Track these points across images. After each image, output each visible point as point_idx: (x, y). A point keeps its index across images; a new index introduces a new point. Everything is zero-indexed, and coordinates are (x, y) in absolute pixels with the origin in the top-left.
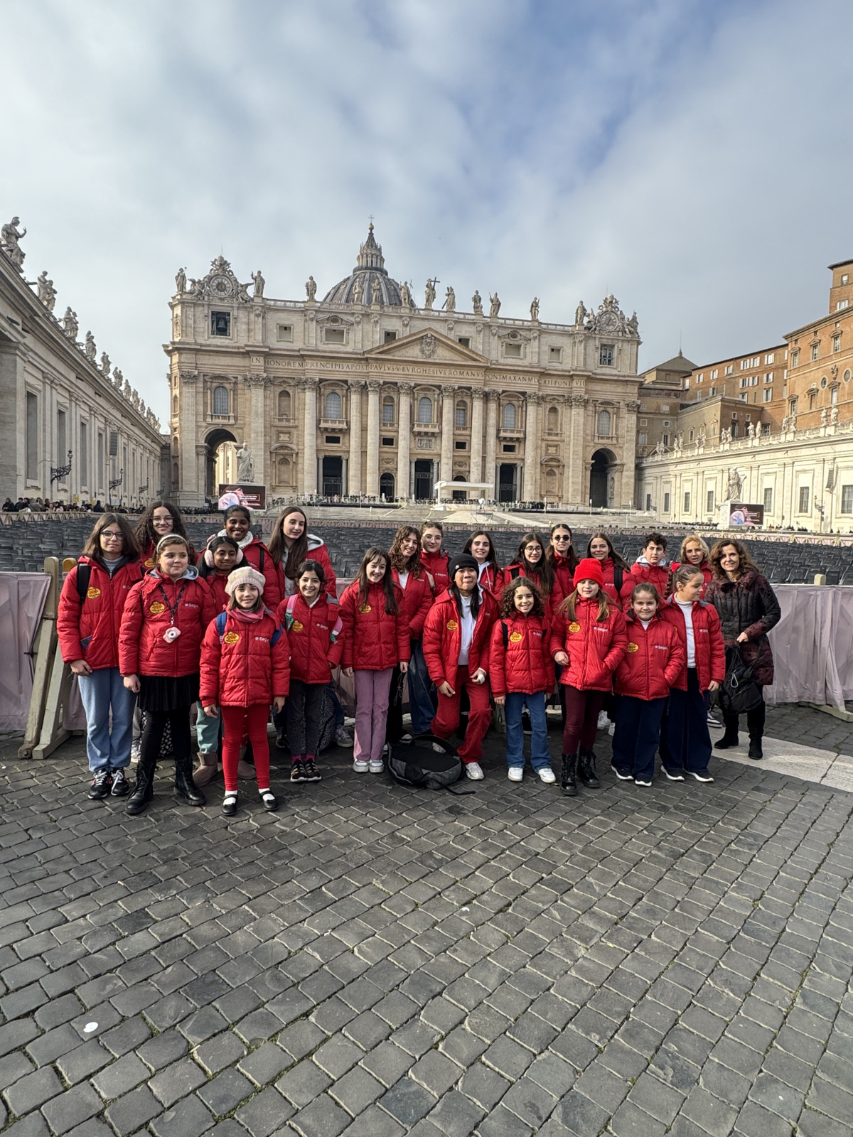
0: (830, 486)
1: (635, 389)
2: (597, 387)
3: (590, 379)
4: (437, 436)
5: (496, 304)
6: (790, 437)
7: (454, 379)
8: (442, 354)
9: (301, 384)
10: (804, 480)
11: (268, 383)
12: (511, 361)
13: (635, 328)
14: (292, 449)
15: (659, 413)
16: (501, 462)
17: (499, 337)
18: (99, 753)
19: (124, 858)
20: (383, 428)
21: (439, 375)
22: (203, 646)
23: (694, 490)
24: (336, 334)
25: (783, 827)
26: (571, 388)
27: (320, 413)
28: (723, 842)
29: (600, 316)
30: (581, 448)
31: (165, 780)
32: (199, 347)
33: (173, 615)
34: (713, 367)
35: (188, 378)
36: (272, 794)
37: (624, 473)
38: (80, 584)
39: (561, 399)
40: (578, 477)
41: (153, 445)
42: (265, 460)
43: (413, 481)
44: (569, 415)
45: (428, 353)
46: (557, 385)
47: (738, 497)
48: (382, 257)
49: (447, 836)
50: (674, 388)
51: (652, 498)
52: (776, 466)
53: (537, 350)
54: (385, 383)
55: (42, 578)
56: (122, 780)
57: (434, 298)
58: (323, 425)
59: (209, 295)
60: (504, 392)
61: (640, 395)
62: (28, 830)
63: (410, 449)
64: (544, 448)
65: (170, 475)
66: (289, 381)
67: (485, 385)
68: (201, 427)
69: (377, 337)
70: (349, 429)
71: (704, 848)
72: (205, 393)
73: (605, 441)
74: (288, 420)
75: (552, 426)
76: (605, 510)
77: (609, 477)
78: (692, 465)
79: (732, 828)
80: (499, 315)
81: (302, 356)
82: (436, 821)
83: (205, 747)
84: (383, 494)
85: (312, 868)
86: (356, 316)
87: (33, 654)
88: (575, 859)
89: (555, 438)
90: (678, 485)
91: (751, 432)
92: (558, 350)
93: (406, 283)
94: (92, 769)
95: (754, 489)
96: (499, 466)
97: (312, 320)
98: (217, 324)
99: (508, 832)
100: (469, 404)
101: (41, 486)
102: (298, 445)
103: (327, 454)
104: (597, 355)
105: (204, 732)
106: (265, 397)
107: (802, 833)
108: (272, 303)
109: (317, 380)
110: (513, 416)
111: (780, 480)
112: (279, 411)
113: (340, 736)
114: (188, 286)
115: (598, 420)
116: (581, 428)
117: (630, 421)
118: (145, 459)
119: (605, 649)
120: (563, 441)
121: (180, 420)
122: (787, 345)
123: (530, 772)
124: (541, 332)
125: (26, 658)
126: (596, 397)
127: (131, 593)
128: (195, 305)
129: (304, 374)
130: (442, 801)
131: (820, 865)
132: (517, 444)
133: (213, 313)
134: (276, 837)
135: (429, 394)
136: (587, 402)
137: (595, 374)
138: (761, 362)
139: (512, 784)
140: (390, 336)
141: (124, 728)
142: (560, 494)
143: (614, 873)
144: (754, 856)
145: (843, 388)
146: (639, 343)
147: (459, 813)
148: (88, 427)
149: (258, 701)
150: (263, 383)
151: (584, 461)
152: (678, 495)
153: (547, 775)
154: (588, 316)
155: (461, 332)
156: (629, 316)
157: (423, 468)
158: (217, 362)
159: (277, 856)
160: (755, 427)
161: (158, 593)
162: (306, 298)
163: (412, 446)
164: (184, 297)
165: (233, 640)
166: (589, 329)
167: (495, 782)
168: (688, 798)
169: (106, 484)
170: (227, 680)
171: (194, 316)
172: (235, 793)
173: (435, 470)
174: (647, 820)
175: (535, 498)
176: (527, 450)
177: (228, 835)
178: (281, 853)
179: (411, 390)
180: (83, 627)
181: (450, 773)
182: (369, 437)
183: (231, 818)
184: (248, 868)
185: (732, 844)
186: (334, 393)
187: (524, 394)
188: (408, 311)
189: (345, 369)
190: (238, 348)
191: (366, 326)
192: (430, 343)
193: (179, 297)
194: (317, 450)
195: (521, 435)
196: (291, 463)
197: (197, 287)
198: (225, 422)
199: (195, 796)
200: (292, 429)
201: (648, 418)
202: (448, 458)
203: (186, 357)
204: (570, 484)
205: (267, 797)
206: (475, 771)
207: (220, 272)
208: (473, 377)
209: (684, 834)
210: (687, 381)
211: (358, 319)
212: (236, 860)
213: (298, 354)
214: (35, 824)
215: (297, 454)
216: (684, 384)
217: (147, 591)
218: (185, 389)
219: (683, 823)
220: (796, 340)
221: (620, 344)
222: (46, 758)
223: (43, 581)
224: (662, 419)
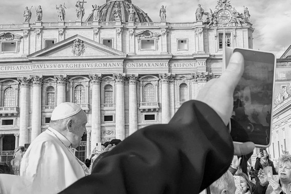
7: (99, 70)
12: (146, 52)
15: (278, 80)
17: (135, 36)
20: (45, 110)
21: (87, 67)
24: (9, 46)
26: (196, 68)
39: (189, 77)
44: (196, 88)
45: (77, 52)
46: (185, 67)
53: (166, 42)
57: (83, 13)
67: (124, 71)
69: (39, 45)
70: (19, 113)
86: (24, 32)
92: (186, 41)
93: (61, 5)
132: (155, 114)
135: (82, 82)
136: (208, 77)
137: (214, 56)
140: (49, 43)
154: (207, 14)
155: (104, 35)
173: (88, 139)
176: (163, 117)
182: (33, 118)
186: (9, 88)
188: (62, 24)
189: (15, 70)
191: (31, 38)
192: (79, 45)
195: (158, 107)
202: (98, 129)
208: (114, 67)
211: (26, 34)
221: (234, 32)
224: (280, 84)
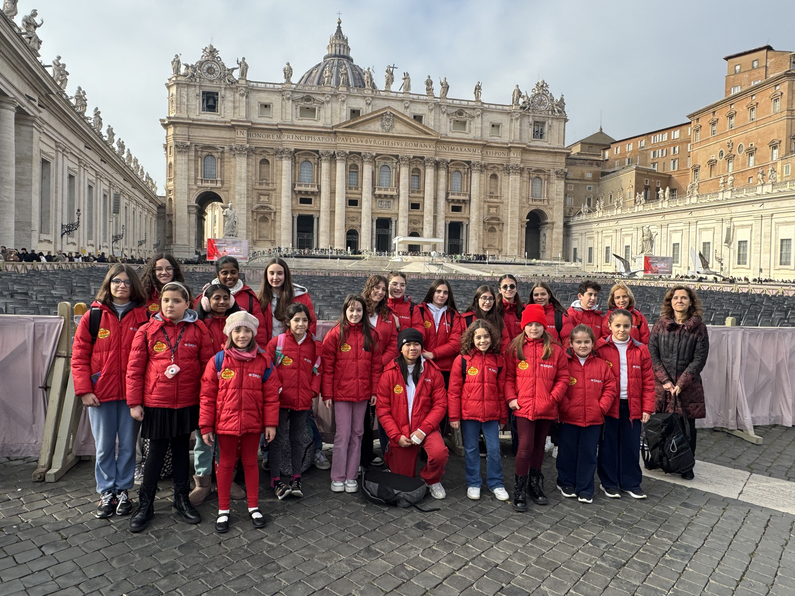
0: (728, 241)
1: (563, 159)
2: (532, 157)
3: (525, 150)
4: (395, 198)
5: (446, 87)
6: (694, 200)
7: (409, 150)
8: (400, 129)
9: (279, 153)
10: (707, 237)
11: (250, 152)
12: (458, 135)
13: (563, 107)
14: (270, 209)
15: (584, 180)
16: (449, 220)
17: (448, 115)
18: (106, 476)
19: (128, 572)
20: (349, 191)
21: (397, 146)
22: (204, 380)
23: (614, 245)
24: (309, 111)
25: (709, 539)
26: (509, 158)
27: (295, 178)
28: (658, 552)
29: (533, 98)
30: (517, 209)
31: (164, 500)
32: (191, 122)
33: (175, 354)
34: (629, 141)
35: (181, 148)
36: (261, 513)
37: (555, 230)
38: (92, 326)
39: (501, 168)
40: (515, 234)
41: (151, 205)
42: (247, 218)
43: (374, 236)
44: (507, 181)
45: (387, 127)
46: (497, 155)
47: (651, 251)
48: (348, 47)
49: (416, 549)
50: (596, 158)
51: (578, 251)
52: (682, 224)
53: (480, 126)
54: (351, 153)
55: (55, 321)
56: (126, 500)
57: (393, 81)
58: (297, 188)
59: (200, 78)
60: (452, 161)
61: (567, 165)
62: (41, 546)
63: (372, 209)
64: (486, 209)
65: (165, 231)
66: (269, 150)
67: (436, 155)
68: (193, 189)
69: (344, 114)
70: (320, 192)
71: (643, 559)
72: (196, 161)
73: (538, 203)
74: (267, 184)
75: (493, 190)
76: (538, 261)
77: (542, 234)
78: (612, 223)
79: (665, 539)
80: (448, 96)
81: (280, 130)
82: (406, 536)
83: (200, 471)
84: (349, 248)
85: (297, 580)
86: (326, 96)
87: (47, 388)
88: (530, 570)
89: (496, 200)
90: (600, 240)
91: (661, 196)
92: (498, 126)
93: (369, 69)
94: (99, 491)
95: (664, 245)
96: (448, 223)
97: (288, 99)
98: (207, 102)
99: (470, 546)
100: (422, 171)
101: (52, 240)
102: (275, 205)
103: (301, 213)
104: (531, 131)
105: (200, 457)
106: (248, 164)
107: (727, 544)
108: (255, 84)
109: (293, 150)
110: (460, 182)
111: (686, 235)
112: (260, 176)
113: (319, 459)
114: (183, 70)
115: (532, 185)
116: (518, 192)
117: (558, 186)
118: (144, 217)
119: (551, 382)
120: (503, 203)
121: (174, 183)
122: (690, 123)
123: (486, 491)
124: (484, 111)
125: (40, 392)
126: (530, 165)
127: (138, 333)
128: (188, 85)
129: (281, 145)
130: (411, 518)
131: (744, 573)
132: (463, 205)
133: (204, 93)
134: (264, 552)
135: (388, 163)
136: (522, 170)
137: (529, 146)
138: (669, 137)
139: (470, 502)
140: (355, 113)
141: (128, 455)
142: (500, 248)
143: (566, 583)
144: (687, 565)
145: (738, 159)
146: (566, 120)
147: (426, 529)
148: (94, 189)
149: (250, 431)
150: (246, 152)
151: (520, 219)
152: (600, 249)
153: (501, 494)
154: (523, 97)
155: (415, 110)
156: (557, 98)
157: (383, 226)
158: (206, 134)
159: (266, 569)
160: (665, 191)
161: (161, 334)
162: (284, 81)
163: (374, 207)
164: (179, 79)
165: (229, 375)
166: (524, 108)
167: (456, 500)
168: (625, 513)
169: (110, 238)
170: (223, 411)
171: (187, 95)
172: (227, 512)
173: (393, 227)
174: (590, 534)
175: (479, 251)
176: (472, 210)
177: (222, 551)
178: (269, 567)
179: (373, 159)
180: (94, 364)
181: (417, 493)
182: (337, 199)
183: (224, 535)
184: (239, 581)
185: (667, 555)
186: (307, 161)
187: (469, 163)
188: (370, 92)
189: (316, 141)
190: (225, 122)
191: (334, 105)
192: (389, 119)
193: (174, 79)
194: (293, 210)
195: (467, 198)
196: (270, 221)
197: (190, 70)
198: (214, 185)
199: (192, 514)
200: (271, 192)
201: (575, 184)
202: (405, 217)
203: (181, 130)
204: (509, 239)
205: (256, 515)
206: (439, 492)
207: (210, 58)
208: (425, 148)
209: (624, 546)
210: (607, 153)
211: (328, 99)
212: (229, 573)
213: (276, 127)
214: (47, 542)
215: (275, 213)
216: (604, 156)
217: (151, 332)
218: (179, 157)
219: (622, 536)
220: (698, 119)
221: (550, 122)
222: (57, 481)
223: (56, 323)
224: (586, 185)
